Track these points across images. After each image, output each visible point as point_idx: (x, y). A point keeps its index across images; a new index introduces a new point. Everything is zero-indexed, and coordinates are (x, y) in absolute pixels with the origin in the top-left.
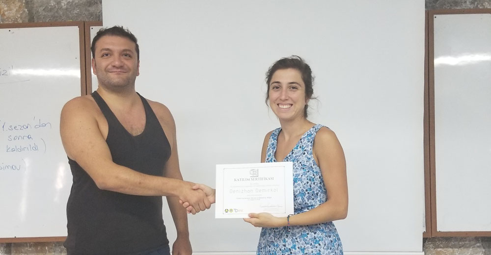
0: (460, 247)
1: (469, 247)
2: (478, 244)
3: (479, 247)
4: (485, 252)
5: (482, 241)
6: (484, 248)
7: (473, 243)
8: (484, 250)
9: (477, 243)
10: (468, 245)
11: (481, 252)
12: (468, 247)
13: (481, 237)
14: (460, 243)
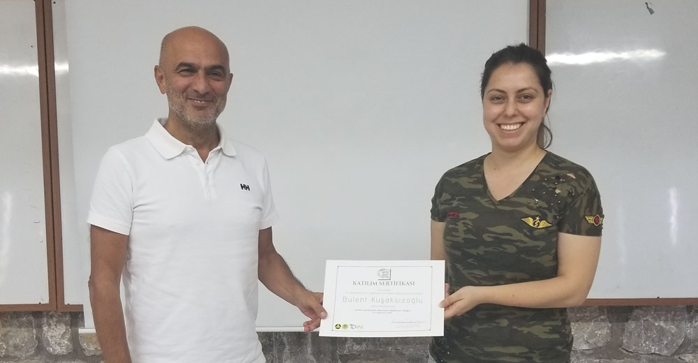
0: (577, 321)
1: (590, 320)
2: (602, 317)
3: (603, 320)
4: (611, 327)
5: (608, 312)
6: (610, 322)
7: (595, 315)
8: (610, 325)
9: (601, 315)
10: (588, 318)
11: (606, 328)
12: (587, 321)
13: (608, 307)
14: (578, 315)
